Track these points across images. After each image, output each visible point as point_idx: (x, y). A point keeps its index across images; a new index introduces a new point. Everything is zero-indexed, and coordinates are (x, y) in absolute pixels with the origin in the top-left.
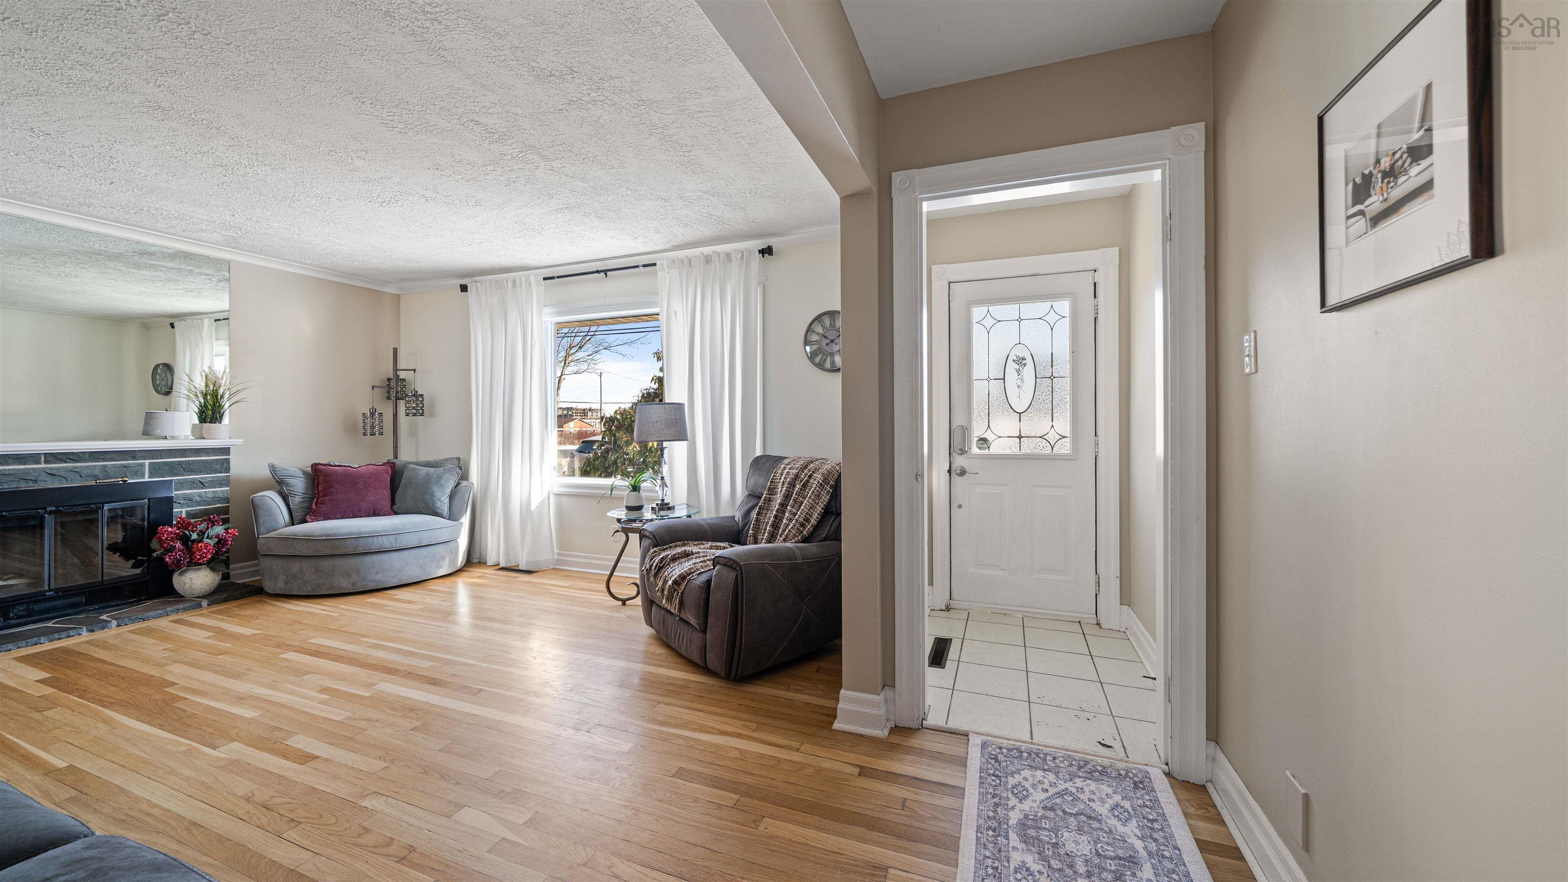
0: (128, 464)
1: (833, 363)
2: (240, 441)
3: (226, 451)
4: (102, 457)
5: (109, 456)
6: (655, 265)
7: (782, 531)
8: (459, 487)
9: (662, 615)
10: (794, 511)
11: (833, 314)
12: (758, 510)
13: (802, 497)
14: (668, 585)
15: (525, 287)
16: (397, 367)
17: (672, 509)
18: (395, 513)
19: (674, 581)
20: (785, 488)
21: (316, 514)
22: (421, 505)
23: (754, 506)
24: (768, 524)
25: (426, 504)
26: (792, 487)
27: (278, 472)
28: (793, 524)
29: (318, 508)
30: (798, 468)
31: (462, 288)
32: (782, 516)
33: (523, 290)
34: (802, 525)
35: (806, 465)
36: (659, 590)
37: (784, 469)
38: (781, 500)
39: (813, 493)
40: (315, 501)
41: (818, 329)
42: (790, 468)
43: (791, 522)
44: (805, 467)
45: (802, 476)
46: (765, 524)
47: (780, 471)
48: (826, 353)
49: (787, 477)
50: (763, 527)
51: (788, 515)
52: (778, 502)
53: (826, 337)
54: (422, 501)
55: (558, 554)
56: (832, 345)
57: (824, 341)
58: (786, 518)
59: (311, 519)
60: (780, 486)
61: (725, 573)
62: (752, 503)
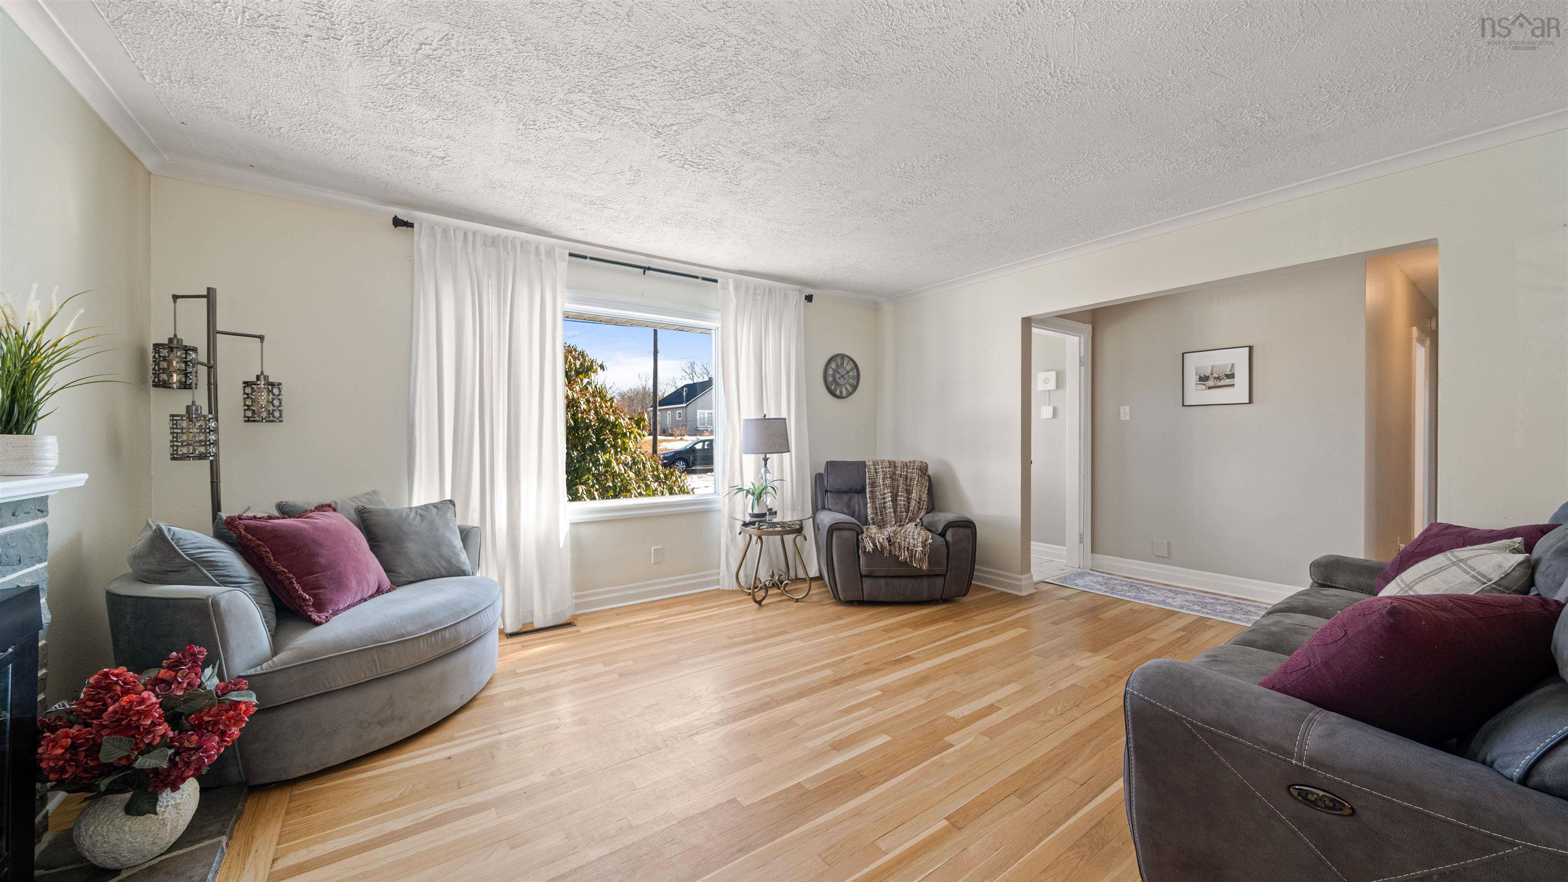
1: (841, 392)
3: (41, 505)
6: (716, 281)
7: (903, 509)
8: (465, 530)
9: (883, 581)
10: (905, 495)
11: (843, 356)
12: (869, 500)
13: (907, 486)
14: (916, 551)
15: (543, 257)
16: (215, 325)
17: (776, 513)
18: (396, 584)
19: (923, 547)
20: (888, 481)
21: (320, 606)
22: (443, 562)
23: (850, 499)
24: (885, 507)
25: (449, 561)
26: (895, 480)
27: (181, 542)
28: (913, 503)
29: (314, 596)
30: (889, 467)
31: (398, 222)
32: (896, 500)
33: (541, 260)
34: (919, 503)
35: (892, 464)
36: (906, 558)
37: (876, 469)
38: (889, 490)
39: (918, 481)
40: (297, 586)
41: (833, 365)
42: (882, 468)
43: (909, 503)
44: (895, 467)
45: (898, 472)
46: (878, 509)
47: (873, 470)
48: (837, 384)
49: (885, 473)
50: (879, 511)
51: (903, 498)
52: (886, 491)
53: (839, 373)
54: (442, 556)
55: (576, 597)
56: (842, 379)
57: (838, 376)
58: (901, 501)
59: (319, 617)
60: (881, 481)
61: (961, 530)
62: (845, 498)
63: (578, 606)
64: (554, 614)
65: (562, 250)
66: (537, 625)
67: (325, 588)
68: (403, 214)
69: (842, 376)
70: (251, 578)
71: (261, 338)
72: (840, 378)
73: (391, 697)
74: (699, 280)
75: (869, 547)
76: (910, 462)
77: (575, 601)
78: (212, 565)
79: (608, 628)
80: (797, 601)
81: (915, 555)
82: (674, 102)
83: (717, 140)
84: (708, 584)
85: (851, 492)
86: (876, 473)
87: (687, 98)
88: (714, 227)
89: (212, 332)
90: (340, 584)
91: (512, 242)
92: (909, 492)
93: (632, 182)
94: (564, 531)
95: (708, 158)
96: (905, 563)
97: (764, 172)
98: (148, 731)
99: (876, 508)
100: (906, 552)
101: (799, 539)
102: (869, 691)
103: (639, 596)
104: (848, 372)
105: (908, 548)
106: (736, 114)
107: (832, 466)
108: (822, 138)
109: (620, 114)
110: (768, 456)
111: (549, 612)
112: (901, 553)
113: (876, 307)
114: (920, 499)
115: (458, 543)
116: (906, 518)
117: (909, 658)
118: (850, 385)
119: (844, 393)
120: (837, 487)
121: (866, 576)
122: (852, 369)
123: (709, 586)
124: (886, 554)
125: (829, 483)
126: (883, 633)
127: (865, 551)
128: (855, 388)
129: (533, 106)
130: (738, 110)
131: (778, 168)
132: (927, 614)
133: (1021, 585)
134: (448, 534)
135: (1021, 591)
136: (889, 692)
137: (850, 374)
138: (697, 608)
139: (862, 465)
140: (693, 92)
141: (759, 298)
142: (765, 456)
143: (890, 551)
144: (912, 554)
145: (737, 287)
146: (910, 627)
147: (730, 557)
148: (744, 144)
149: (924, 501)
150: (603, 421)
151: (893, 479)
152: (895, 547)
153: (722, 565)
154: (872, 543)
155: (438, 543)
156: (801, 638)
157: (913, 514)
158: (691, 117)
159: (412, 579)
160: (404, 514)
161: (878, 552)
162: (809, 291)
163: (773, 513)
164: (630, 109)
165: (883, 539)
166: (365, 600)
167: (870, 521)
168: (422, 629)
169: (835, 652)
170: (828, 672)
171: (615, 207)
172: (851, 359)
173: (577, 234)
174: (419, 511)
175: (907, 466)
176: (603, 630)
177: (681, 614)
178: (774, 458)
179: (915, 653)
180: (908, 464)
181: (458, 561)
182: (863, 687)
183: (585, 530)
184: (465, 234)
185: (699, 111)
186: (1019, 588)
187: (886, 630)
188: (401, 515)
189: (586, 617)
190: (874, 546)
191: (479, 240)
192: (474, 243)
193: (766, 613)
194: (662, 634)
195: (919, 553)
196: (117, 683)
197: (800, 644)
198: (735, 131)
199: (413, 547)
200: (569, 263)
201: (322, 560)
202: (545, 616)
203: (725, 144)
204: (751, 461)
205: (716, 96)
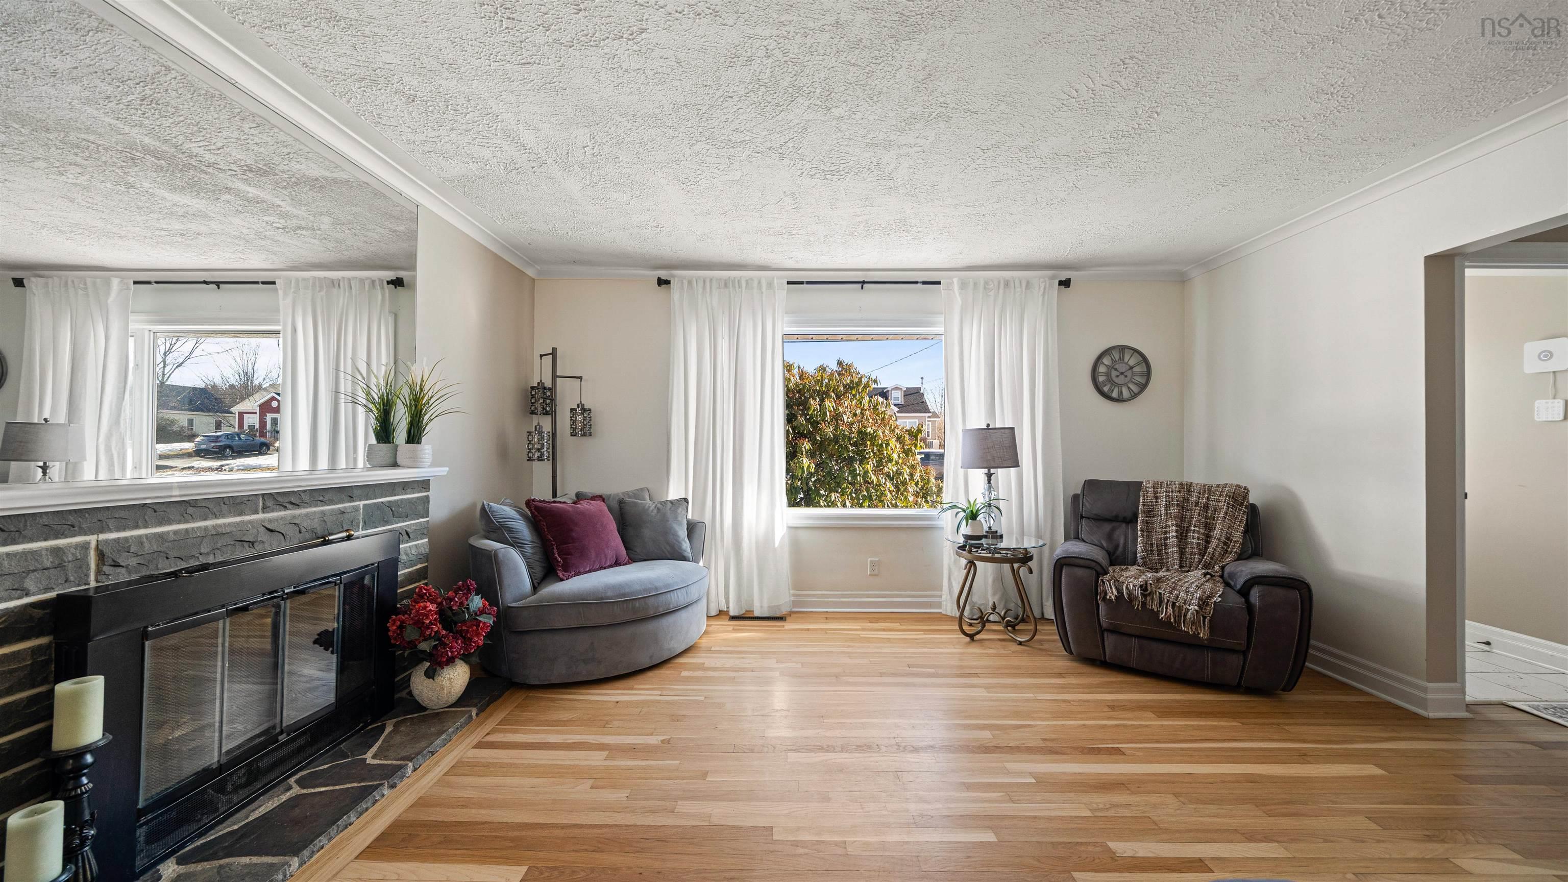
0: (345, 508)
1: (1121, 393)
2: (443, 471)
3: (424, 485)
4: (321, 498)
5: (328, 496)
6: (939, 283)
7: (1195, 550)
8: (692, 524)
9: (1134, 642)
10: (1202, 531)
11: (1122, 349)
12: (1139, 533)
13: (1206, 518)
14: (1188, 610)
15: (764, 289)
16: (556, 372)
17: (1001, 537)
18: (632, 560)
19: (1199, 606)
20: (1174, 510)
21: (566, 568)
22: (668, 548)
23: (1113, 530)
24: (1166, 545)
25: (672, 547)
26: (1187, 510)
27: (495, 514)
28: (1214, 543)
29: (564, 560)
30: (1179, 492)
31: (662, 282)
32: (1186, 536)
33: (762, 293)
34: (1225, 544)
35: (1187, 488)
36: (1169, 617)
37: (1155, 493)
38: (1174, 522)
39: (1226, 513)
40: (555, 551)
41: (1106, 361)
42: (1167, 492)
43: (1208, 542)
44: (1189, 491)
45: (1194, 499)
46: (1155, 546)
47: (1151, 494)
48: (1114, 384)
49: (1169, 500)
50: (1155, 548)
51: (1196, 535)
52: (1170, 523)
53: (1116, 369)
54: (668, 543)
55: (794, 595)
56: (1122, 377)
57: (1114, 373)
58: (1194, 538)
59: (563, 575)
60: (1162, 509)
61: (1280, 592)
62: (1107, 527)
63: (795, 604)
64: (769, 607)
65: (780, 279)
66: (757, 613)
67: (571, 555)
68: (663, 274)
69: (1122, 373)
70: (532, 542)
71: (580, 378)
72: (1117, 376)
73: (592, 643)
74: (920, 285)
75: (1112, 593)
76: (1218, 486)
77: (792, 599)
78: (510, 530)
79: (808, 630)
80: (1020, 643)
81: (1185, 616)
82: (772, 121)
83: (835, 142)
84: (930, 605)
85: (1118, 521)
86: (1157, 498)
87: (777, 113)
88: (903, 228)
89: (554, 377)
90: (583, 553)
91: (738, 281)
92: (1209, 527)
93: (795, 206)
94: (780, 534)
95: (842, 162)
96: (1167, 623)
97: (908, 158)
98: (428, 627)
99: (1152, 544)
100: (1170, 608)
101: (1023, 571)
102: (1020, 774)
103: (849, 605)
104: (1131, 368)
105: (1174, 604)
106: (833, 110)
107: (1091, 485)
108: (941, 100)
109: (738, 149)
110: (992, 471)
111: (765, 605)
112: (1163, 609)
113: (1181, 280)
114: (1228, 538)
115: (683, 533)
116: (1200, 562)
117: (1118, 751)
118: (1135, 384)
119: (1126, 394)
120: (1094, 512)
121: (1108, 630)
122: (1138, 364)
123: (931, 608)
124: (1137, 605)
125: (1087, 506)
126: (1106, 709)
127: (1104, 599)
128: (1143, 387)
129: (677, 167)
130: (831, 106)
131: (919, 149)
132: (1203, 702)
133: (1425, 699)
134: (675, 526)
135: (1426, 709)
136: (1045, 784)
137: (1134, 369)
138: (904, 627)
139: (1137, 486)
140: (778, 105)
141: (992, 293)
142: (989, 471)
143: (1144, 604)
144: (1180, 612)
145: (963, 285)
146: (1153, 712)
147: (952, 580)
148: (864, 136)
149: (1235, 542)
150: (862, 434)
151: (1183, 508)
152: (1152, 599)
153: (944, 588)
154: (1116, 588)
155: (667, 532)
156: (988, 687)
157: (1211, 558)
158: (796, 129)
159: (646, 558)
160: (647, 507)
161: (1123, 602)
162: (1064, 275)
163: (995, 535)
164: (742, 142)
165: (1134, 586)
166: (605, 568)
167: (1140, 561)
168: (617, 597)
169: (1016, 714)
170: (987, 734)
171: (800, 232)
172: (1135, 351)
173: (790, 264)
174: (659, 505)
175: (1210, 490)
176: (802, 630)
177: (884, 630)
178: (1001, 474)
179: (1128, 748)
180: (1213, 489)
181: (680, 548)
182: (1011, 766)
183: (804, 535)
184: (704, 282)
185: (799, 121)
186: (1423, 703)
187: (1113, 707)
188: (644, 507)
189: (801, 615)
190: (1118, 592)
191: (715, 285)
192: (711, 288)
193: (975, 649)
194: (849, 646)
195: (1193, 614)
196: (425, 594)
197: (982, 693)
198: (844, 126)
199: (647, 533)
200: (788, 290)
201: (574, 534)
202: (761, 607)
203: (846, 143)
204: (978, 476)
205: (800, 100)
